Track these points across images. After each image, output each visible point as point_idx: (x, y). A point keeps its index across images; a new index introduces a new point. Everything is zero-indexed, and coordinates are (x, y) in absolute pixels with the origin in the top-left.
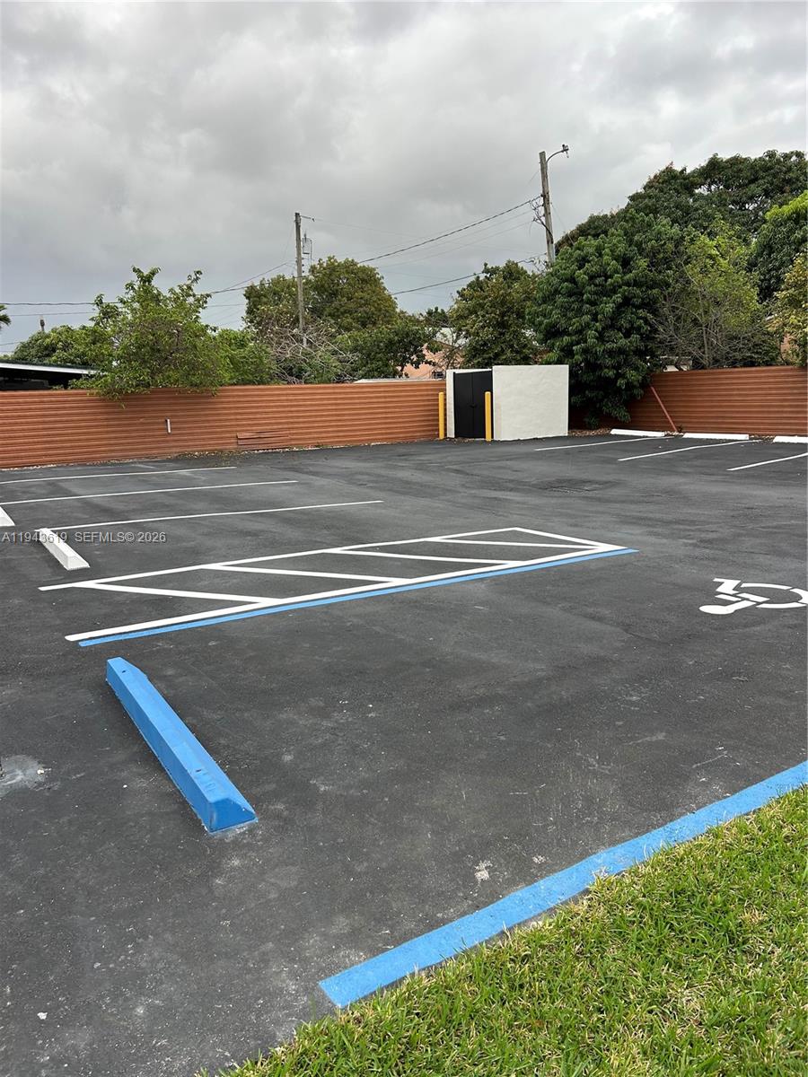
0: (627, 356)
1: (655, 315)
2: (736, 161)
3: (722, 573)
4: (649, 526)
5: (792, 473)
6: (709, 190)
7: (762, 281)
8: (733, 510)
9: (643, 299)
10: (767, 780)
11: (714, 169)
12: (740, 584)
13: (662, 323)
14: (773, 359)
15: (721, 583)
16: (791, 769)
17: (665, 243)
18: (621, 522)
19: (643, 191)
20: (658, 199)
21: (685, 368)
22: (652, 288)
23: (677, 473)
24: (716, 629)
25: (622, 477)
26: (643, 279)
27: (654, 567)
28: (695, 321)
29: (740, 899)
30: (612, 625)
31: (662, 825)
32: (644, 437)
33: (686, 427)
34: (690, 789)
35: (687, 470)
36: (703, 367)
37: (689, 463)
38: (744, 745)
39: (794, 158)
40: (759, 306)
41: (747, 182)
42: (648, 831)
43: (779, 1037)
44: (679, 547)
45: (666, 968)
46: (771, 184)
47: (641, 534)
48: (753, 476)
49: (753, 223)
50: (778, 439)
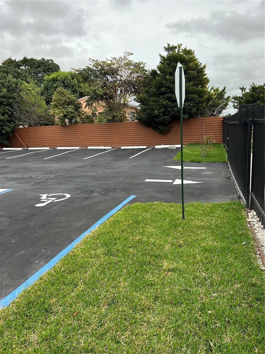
0: (4, 122)
1: (12, 108)
2: (32, 60)
3: (43, 193)
4: (18, 180)
5: (63, 158)
6: (25, 68)
7: (46, 99)
8: (46, 172)
9: (7, 103)
10: (57, 256)
11: (25, 61)
12: (48, 195)
13: (15, 111)
14: (53, 123)
15: (42, 196)
16: (64, 250)
17: (12, 84)
18: (8, 180)
19: (2, 65)
20: (8, 69)
21: (26, 126)
22: (9, 99)
23: (27, 161)
24: (40, 211)
25: (8, 165)
26: (6, 96)
27: (20, 194)
28: (27, 111)
29: (49, 297)
30: (5, 217)
31: (24, 282)
32: (15, 150)
33: (29, 146)
34: (33, 266)
35: (30, 160)
36: (32, 126)
37: (31, 158)
38: (50, 246)
39: (50, 61)
40: (46, 107)
41: (37, 67)
42: (19, 286)
43: (62, 335)
44: (28, 186)
45: (25, 330)
46: (45, 68)
47: (15, 184)
48: (51, 160)
49: (41, 80)
50: (58, 148)
